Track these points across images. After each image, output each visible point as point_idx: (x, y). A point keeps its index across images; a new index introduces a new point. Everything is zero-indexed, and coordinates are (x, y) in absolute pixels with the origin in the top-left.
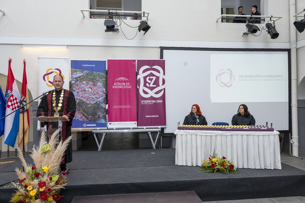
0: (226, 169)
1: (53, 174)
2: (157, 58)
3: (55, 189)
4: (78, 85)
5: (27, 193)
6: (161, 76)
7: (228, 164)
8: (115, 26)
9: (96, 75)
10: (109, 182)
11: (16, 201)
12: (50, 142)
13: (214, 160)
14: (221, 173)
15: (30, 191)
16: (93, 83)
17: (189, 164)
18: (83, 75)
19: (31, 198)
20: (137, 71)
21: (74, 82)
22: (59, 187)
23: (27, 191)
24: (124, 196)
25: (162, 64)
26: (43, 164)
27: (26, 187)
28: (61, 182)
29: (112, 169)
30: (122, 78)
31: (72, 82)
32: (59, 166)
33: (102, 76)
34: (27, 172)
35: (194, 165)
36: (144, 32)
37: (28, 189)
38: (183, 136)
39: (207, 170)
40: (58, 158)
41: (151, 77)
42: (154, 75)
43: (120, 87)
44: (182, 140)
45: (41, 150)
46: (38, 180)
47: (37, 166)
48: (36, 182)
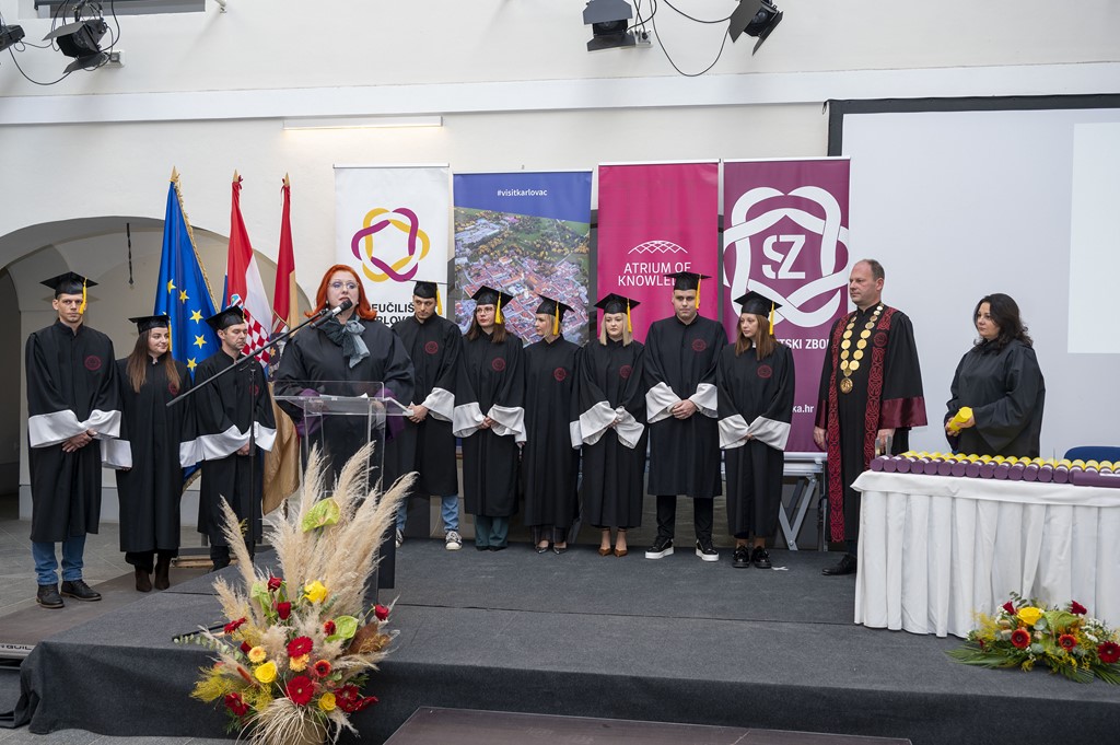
0: (1079, 661)
1: (341, 612)
2: (816, 151)
3: (344, 670)
4: (478, 275)
5: (248, 672)
6: (829, 230)
7: (1090, 637)
8: (631, 23)
9: (549, 231)
10: (552, 664)
11: (212, 694)
12: (335, 493)
13: (1026, 614)
14: (1054, 674)
15: (257, 664)
16: (539, 264)
17: (918, 626)
18: (500, 233)
19: (258, 689)
20: (721, 211)
21: (465, 260)
22: (360, 662)
23: (250, 664)
24: (605, 726)
25: (835, 177)
26: (310, 572)
27: (245, 648)
28: (367, 643)
29: (581, 616)
30: (656, 242)
31: (457, 261)
32: (365, 584)
33: (575, 235)
34: (253, 594)
35: (941, 633)
36: (757, 39)
37: (251, 654)
38: (892, 499)
39: (987, 656)
40: (358, 554)
41: (784, 238)
42: (797, 229)
43: (650, 281)
44: (887, 518)
45: (305, 521)
46: (284, 629)
47: (290, 579)
48: (278, 633)
